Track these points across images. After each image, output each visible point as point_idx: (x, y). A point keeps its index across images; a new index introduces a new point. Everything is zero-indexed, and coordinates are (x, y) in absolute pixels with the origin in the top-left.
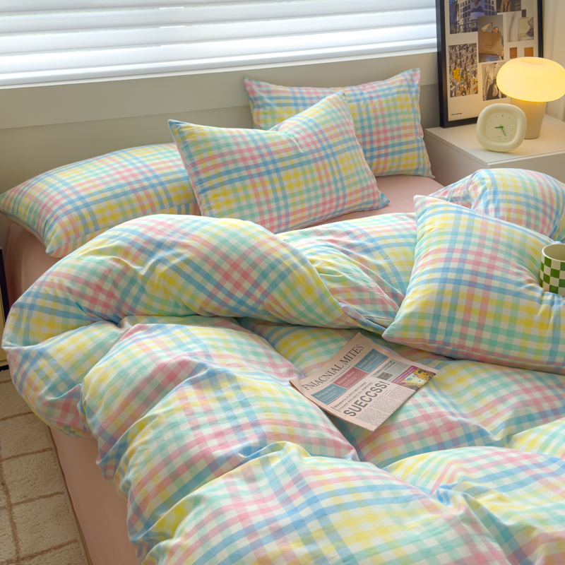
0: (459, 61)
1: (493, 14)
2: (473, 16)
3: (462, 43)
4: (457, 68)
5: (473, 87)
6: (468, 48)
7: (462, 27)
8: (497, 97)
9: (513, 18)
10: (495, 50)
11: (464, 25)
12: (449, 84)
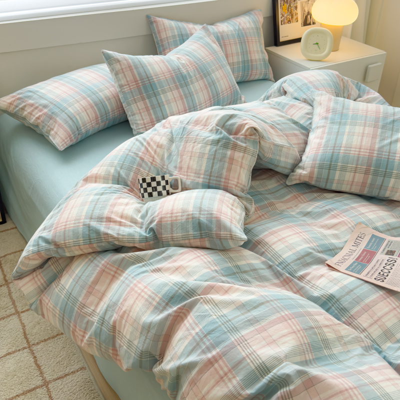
4: (285, 5)
5: (295, 17)
8: (310, 24)
12: (280, 16)
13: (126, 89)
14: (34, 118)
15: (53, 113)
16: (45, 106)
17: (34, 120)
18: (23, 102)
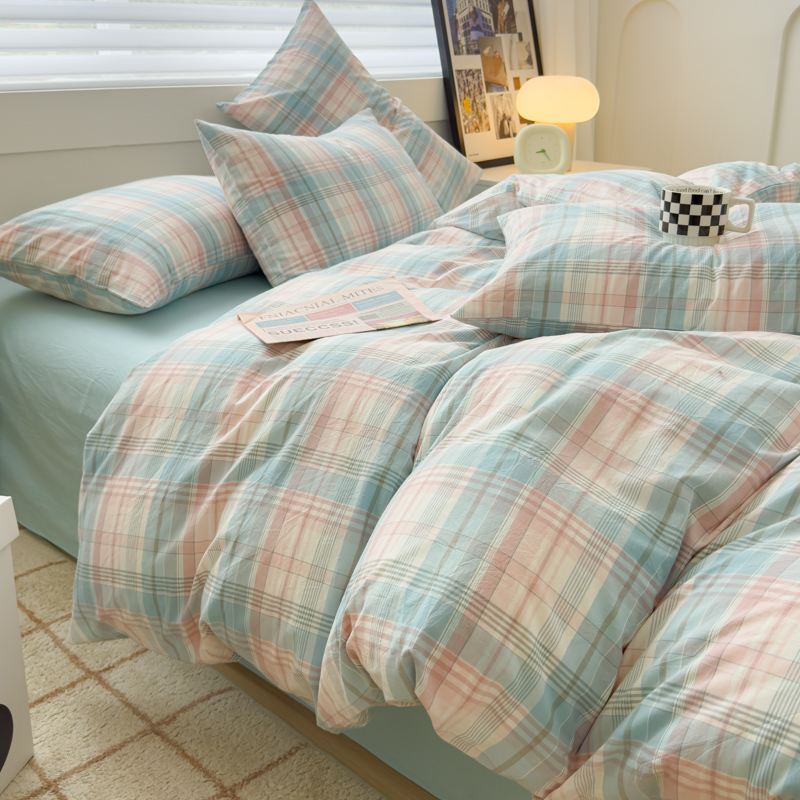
0: (467, 89)
1: (492, 35)
2: (474, 35)
3: (468, 68)
4: (467, 98)
5: (484, 122)
6: (473, 74)
7: (464, 48)
8: (509, 136)
9: (511, 42)
10: (499, 79)
11: (467, 45)
12: (462, 118)
13: (256, 192)
14: (66, 260)
15: (111, 241)
16: (89, 233)
17: (67, 263)
18: (33, 233)
